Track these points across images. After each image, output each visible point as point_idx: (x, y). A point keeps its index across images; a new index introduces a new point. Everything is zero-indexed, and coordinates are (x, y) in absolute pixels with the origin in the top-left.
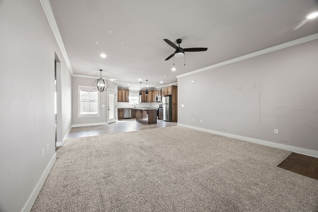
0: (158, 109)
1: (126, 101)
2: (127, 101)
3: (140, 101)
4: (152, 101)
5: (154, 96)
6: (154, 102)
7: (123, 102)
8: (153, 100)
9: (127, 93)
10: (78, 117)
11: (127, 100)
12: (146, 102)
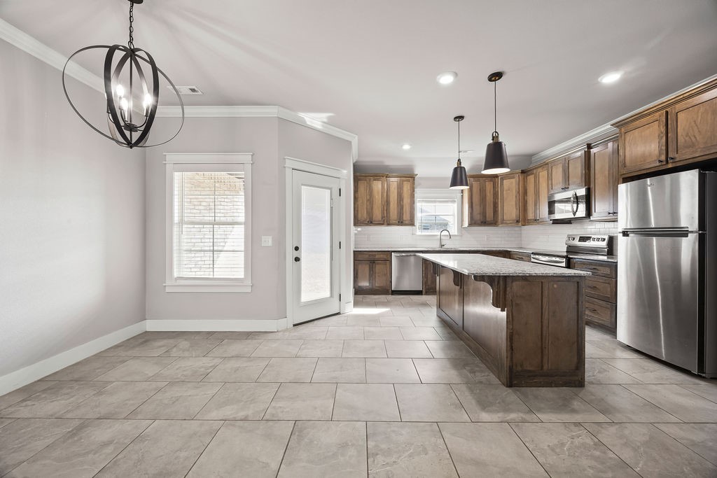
0: (566, 257)
1: (401, 223)
2: (405, 219)
3: (462, 221)
4: (523, 219)
5: (537, 194)
6: (536, 221)
7: (389, 224)
8: (531, 216)
9: (406, 187)
10: (168, 290)
11: (406, 217)
12: (494, 223)
